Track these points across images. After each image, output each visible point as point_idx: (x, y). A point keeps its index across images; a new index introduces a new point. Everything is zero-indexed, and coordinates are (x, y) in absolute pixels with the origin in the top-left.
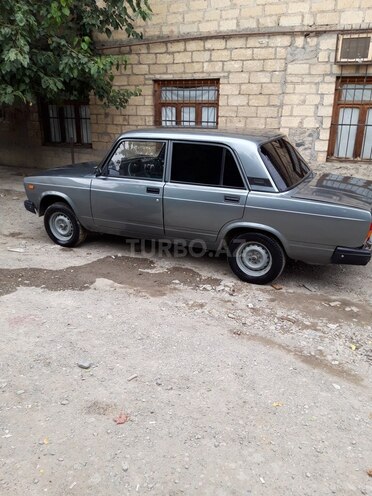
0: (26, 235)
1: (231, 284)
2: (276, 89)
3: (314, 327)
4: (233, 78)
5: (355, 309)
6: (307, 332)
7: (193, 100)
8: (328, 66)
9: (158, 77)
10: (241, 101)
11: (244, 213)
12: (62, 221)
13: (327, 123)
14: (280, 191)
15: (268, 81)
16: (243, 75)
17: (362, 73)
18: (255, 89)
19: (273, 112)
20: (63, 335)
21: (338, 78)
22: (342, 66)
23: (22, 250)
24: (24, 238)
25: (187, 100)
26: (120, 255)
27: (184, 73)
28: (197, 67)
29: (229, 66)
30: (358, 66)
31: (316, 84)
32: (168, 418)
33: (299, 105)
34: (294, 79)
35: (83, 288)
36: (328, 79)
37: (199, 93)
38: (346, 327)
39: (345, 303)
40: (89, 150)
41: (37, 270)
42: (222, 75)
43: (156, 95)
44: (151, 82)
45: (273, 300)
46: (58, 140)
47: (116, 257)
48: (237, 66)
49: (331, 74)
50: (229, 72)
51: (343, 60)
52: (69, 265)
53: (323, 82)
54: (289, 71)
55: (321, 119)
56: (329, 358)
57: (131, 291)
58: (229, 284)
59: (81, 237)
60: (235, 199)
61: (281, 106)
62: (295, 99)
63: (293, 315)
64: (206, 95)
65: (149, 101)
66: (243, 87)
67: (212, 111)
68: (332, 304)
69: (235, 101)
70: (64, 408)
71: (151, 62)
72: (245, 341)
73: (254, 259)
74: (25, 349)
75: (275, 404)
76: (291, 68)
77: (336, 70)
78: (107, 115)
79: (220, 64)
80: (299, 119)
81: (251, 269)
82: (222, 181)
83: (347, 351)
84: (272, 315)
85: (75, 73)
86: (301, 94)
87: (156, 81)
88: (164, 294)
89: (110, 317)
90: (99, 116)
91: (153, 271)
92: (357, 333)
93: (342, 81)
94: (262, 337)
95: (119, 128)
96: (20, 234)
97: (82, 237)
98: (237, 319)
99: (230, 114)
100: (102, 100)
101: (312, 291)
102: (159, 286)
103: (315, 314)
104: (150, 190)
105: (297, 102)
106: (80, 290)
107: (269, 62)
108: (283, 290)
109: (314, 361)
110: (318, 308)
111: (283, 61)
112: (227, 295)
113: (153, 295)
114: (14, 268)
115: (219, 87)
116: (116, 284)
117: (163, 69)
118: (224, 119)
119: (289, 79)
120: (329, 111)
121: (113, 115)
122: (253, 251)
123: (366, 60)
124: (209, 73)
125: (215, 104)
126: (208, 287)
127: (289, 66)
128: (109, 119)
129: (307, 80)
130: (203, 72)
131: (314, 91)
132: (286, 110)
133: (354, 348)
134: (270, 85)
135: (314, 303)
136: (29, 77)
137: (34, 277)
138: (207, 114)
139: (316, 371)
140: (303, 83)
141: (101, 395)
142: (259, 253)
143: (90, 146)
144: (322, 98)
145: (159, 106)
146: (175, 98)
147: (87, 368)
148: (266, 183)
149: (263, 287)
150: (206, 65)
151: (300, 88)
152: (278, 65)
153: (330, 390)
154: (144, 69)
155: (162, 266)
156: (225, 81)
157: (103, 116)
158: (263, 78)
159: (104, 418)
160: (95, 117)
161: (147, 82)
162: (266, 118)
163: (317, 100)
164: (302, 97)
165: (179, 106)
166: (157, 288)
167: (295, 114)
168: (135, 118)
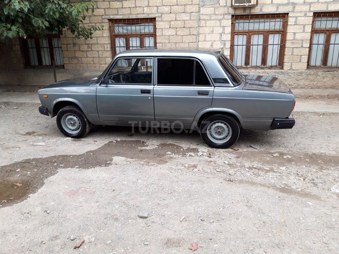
0: (40, 133)
1: (206, 150)
2: (194, 24)
3: (272, 170)
4: (165, 17)
5: (290, 157)
6: (271, 174)
7: (138, 32)
8: (226, 8)
9: (112, 17)
10: (172, 32)
11: (212, 102)
12: (72, 119)
13: (228, 45)
14: (235, 86)
15: (189, 18)
16: (171, 15)
17: (247, 12)
18: (180, 24)
19: (193, 39)
20: (114, 198)
21: (233, 16)
22: (235, 8)
23: (43, 144)
24: (39, 135)
25: (134, 32)
26: (119, 140)
27: (131, 14)
28: (139, 10)
29: (162, 9)
30: (245, 8)
31: (219, 20)
32: (224, 241)
33: (209, 34)
34: (205, 17)
35: (107, 165)
36: (226, 17)
37: (142, 27)
38: (290, 168)
39: (282, 154)
40: (62, 70)
41: (64, 156)
42: (157, 15)
43: (111, 30)
44: (107, 21)
45: (238, 157)
46: (37, 64)
47: (116, 141)
48: (167, 9)
49: (228, 14)
50: (162, 13)
51: (236, 5)
52: (86, 150)
53: (224, 18)
54: (201, 12)
55: (224, 42)
56: (294, 187)
57: (142, 162)
58: (204, 151)
59: (87, 130)
60: (206, 93)
61: (198, 35)
62: (207, 30)
63: (255, 164)
64: (147, 29)
65: (106, 34)
66: (172, 23)
67: (152, 39)
68: (275, 155)
69: (167, 33)
70: (148, 247)
71: (106, 7)
72: (238, 184)
73: (219, 132)
74: (92, 212)
75: (283, 220)
76: (203, 10)
77: (232, 11)
78: (74, 44)
79: (156, 8)
80: (210, 43)
81: (217, 139)
82: (194, 82)
83: (300, 182)
84: (242, 166)
85: (57, 15)
86: (210, 27)
87: (111, 20)
88: (166, 162)
89: (140, 181)
90: (69, 46)
91: (148, 148)
92: (299, 170)
93: (235, 17)
94: (246, 181)
95: (85, 53)
96: (33, 133)
97: (89, 129)
98: (223, 172)
99: (164, 41)
100: (74, 34)
101: (258, 149)
102: (158, 157)
103: (268, 162)
104: (143, 91)
105: (208, 32)
106: (106, 166)
107: (188, 7)
108: (240, 150)
109: (286, 190)
110: (268, 159)
111: (197, 6)
112: (207, 158)
113: (159, 164)
114: (44, 157)
115: (155, 23)
116: (129, 159)
117: (115, 12)
118: (160, 44)
119: (202, 17)
120: (229, 37)
121: (79, 45)
122: (218, 127)
123: (250, 4)
124: (148, 14)
125: (154, 35)
126: (192, 154)
127: (201, 9)
128: (77, 48)
129: (213, 18)
130: (144, 14)
131: (219, 25)
132: (201, 38)
133: (302, 179)
134: (190, 21)
135: (263, 156)
136: (22, 18)
137: (65, 161)
138: (149, 42)
139: (292, 196)
140: (211, 20)
141: (170, 234)
142: (222, 127)
143: (63, 67)
144: (224, 29)
145: (113, 37)
146: (125, 32)
147: (146, 218)
148: (225, 81)
149: (227, 150)
150: (145, 9)
151: (209, 23)
152: (195, 8)
153: (308, 206)
154: (101, 12)
155: (152, 144)
156: (160, 19)
157: (72, 45)
158: (185, 17)
159: (181, 249)
160: (65, 46)
161: (104, 21)
162: (189, 43)
163: (221, 30)
164: (211, 29)
165: (127, 37)
166: (158, 159)
167: (207, 39)
168: (96, 46)
